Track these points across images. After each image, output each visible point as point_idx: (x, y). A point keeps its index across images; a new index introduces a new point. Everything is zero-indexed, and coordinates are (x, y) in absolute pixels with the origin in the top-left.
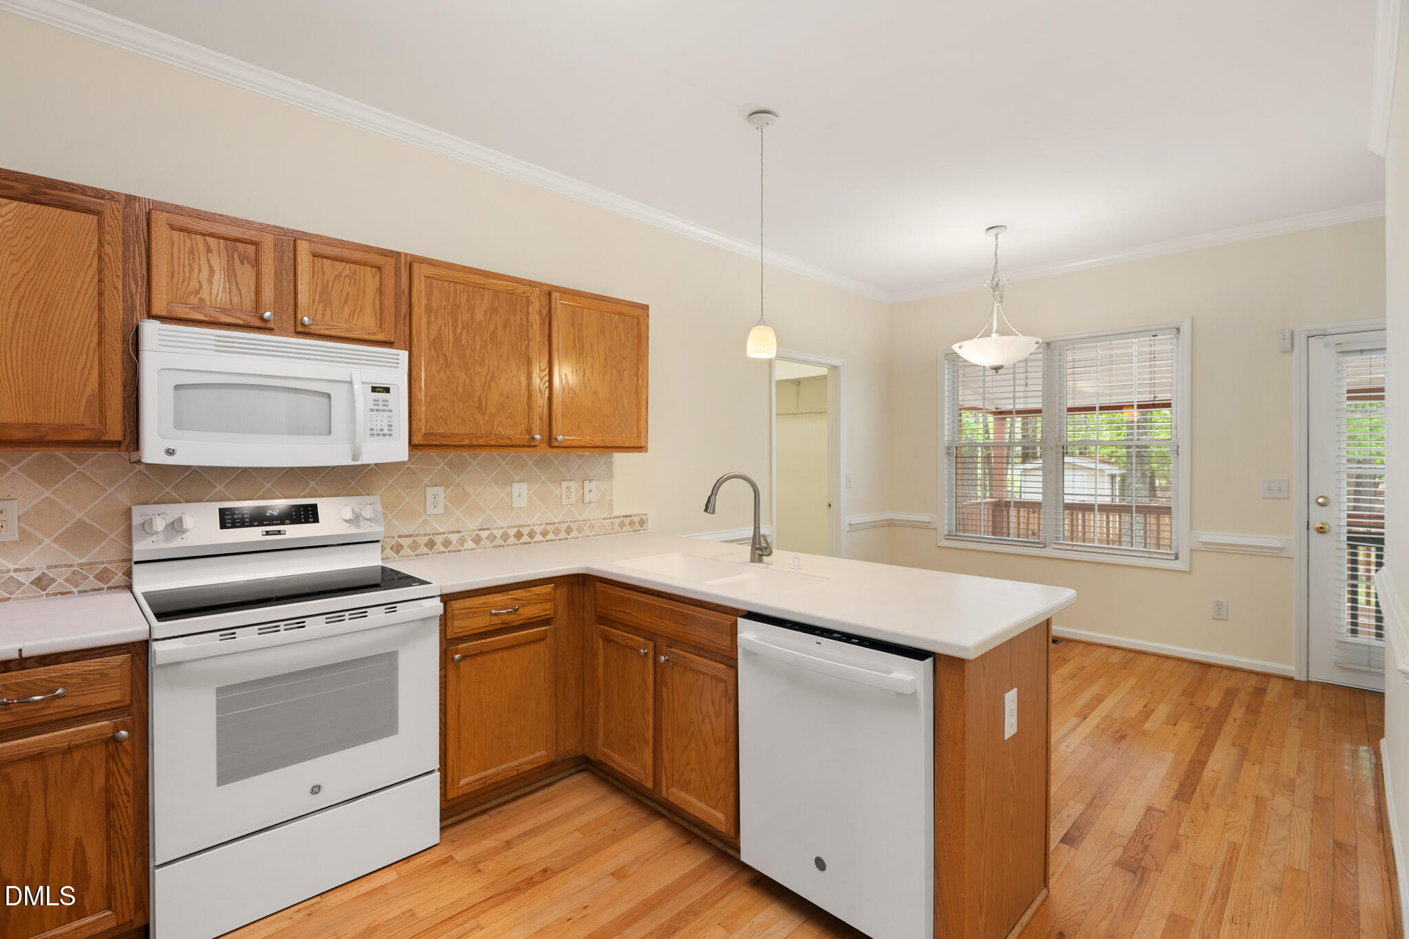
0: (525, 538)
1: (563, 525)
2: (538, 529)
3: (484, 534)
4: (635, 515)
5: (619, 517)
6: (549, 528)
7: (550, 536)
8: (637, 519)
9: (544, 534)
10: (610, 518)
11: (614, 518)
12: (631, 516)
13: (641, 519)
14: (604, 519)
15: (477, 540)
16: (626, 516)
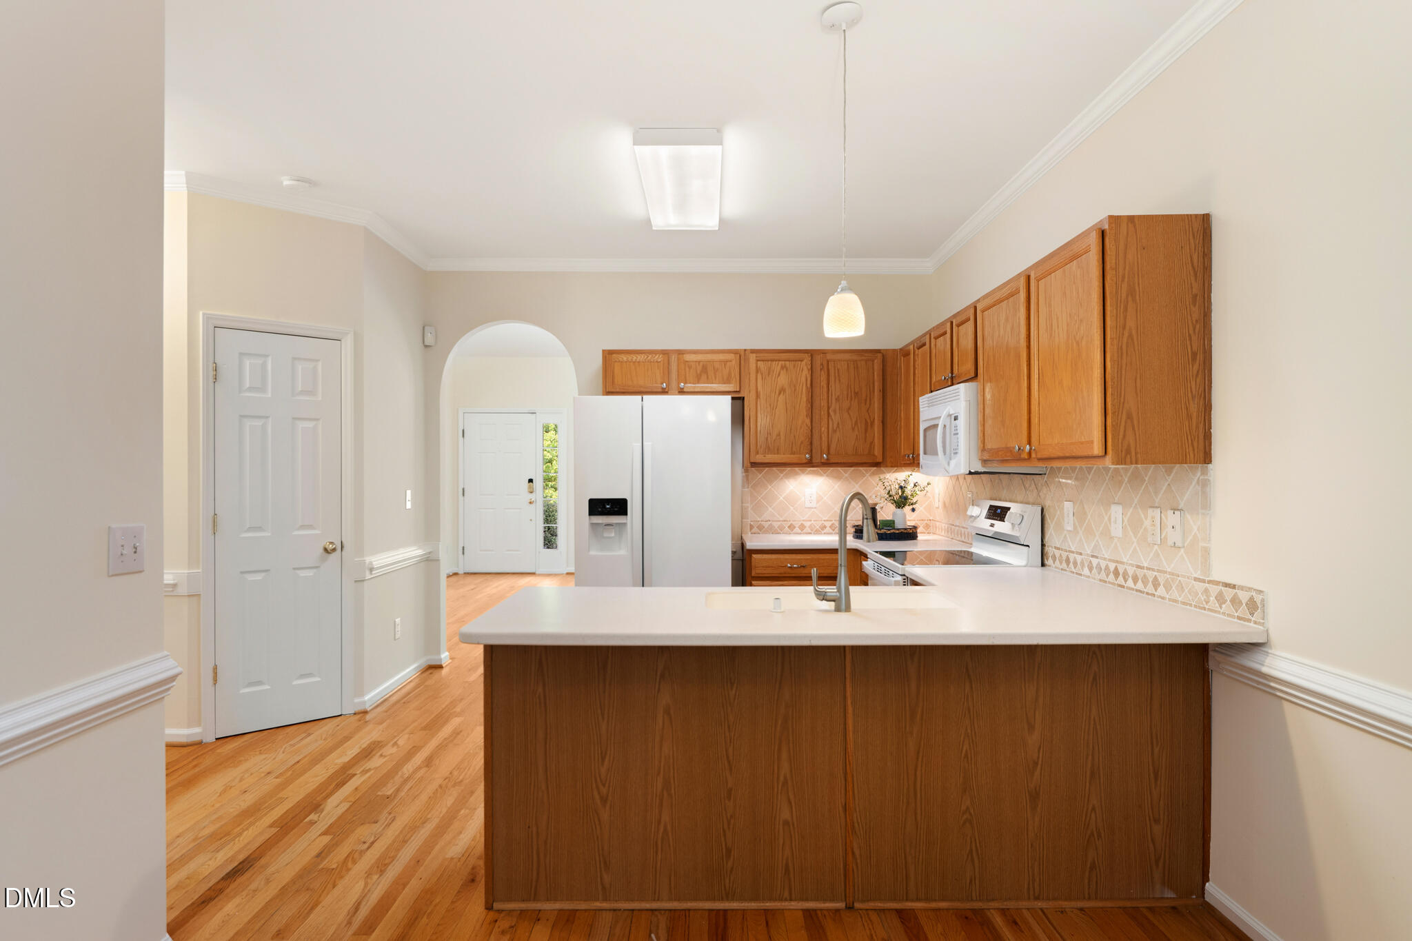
0: (1121, 580)
1: (1150, 572)
2: (1131, 571)
3: (1095, 562)
4: (1242, 588)
5: (1217, 583)
6: (1140, 573)
7: (1140, 585)
8: (1244, 596)
9: (1135, 580)
10: (1203, 581)
11: (1210, 582)
12: (1234, 587)
13: (1252, 599)
14: (1196, 579)
15: (1091, 569)
16: (1227, 585)
